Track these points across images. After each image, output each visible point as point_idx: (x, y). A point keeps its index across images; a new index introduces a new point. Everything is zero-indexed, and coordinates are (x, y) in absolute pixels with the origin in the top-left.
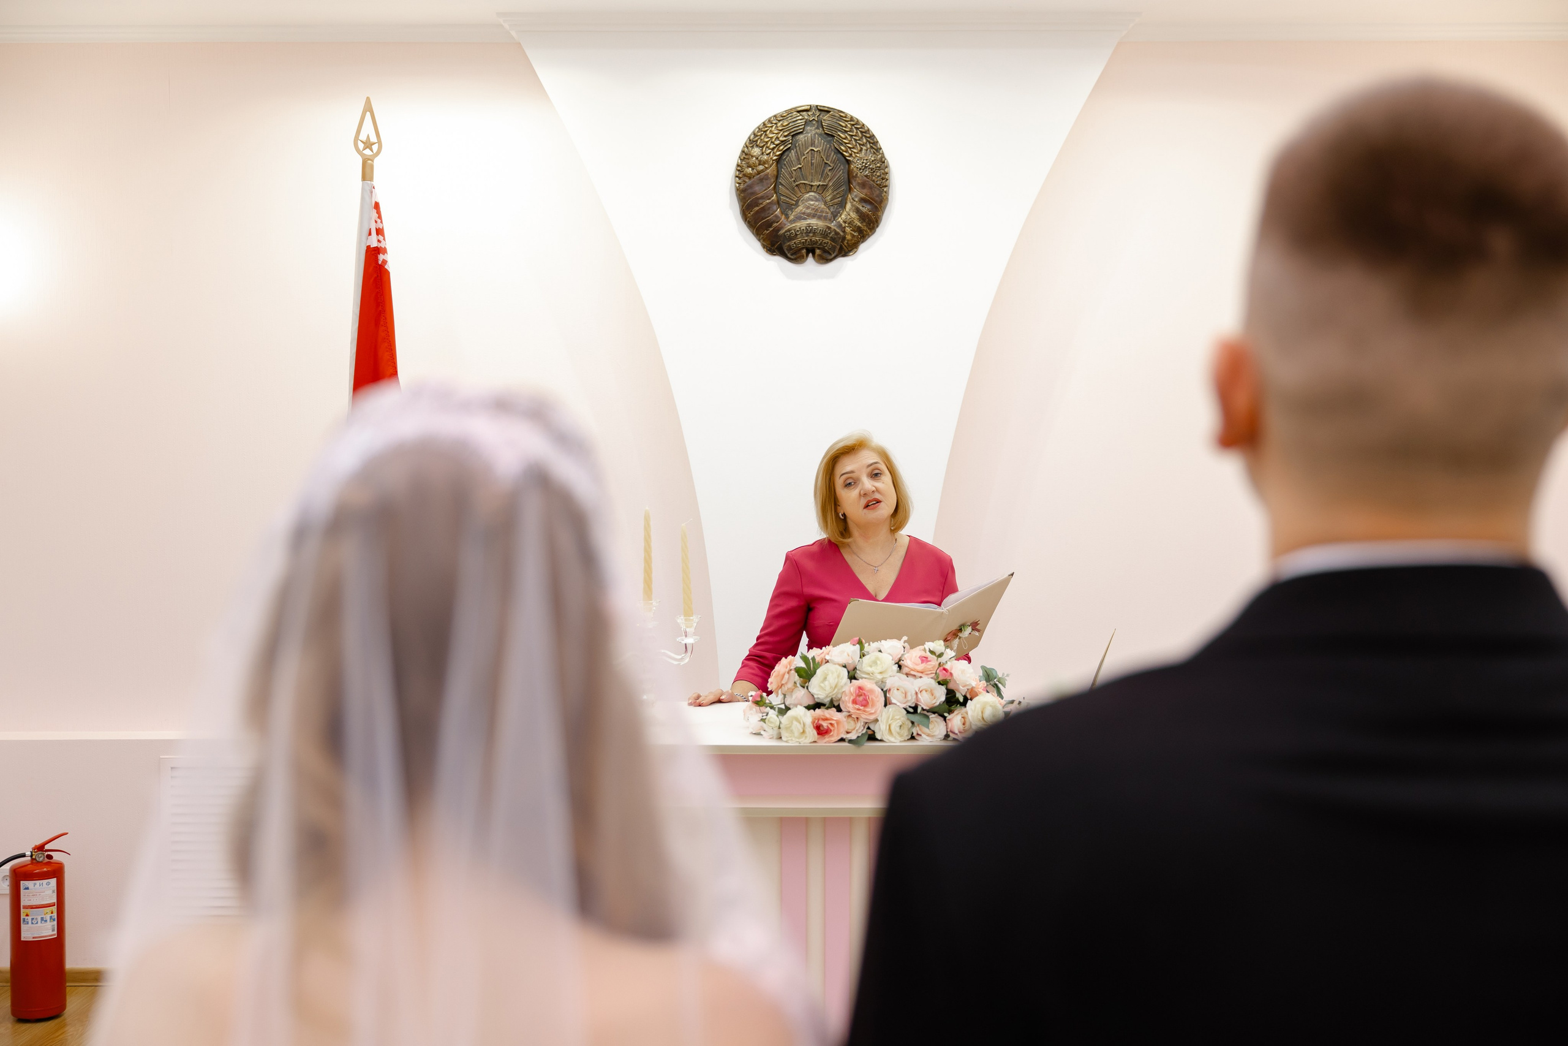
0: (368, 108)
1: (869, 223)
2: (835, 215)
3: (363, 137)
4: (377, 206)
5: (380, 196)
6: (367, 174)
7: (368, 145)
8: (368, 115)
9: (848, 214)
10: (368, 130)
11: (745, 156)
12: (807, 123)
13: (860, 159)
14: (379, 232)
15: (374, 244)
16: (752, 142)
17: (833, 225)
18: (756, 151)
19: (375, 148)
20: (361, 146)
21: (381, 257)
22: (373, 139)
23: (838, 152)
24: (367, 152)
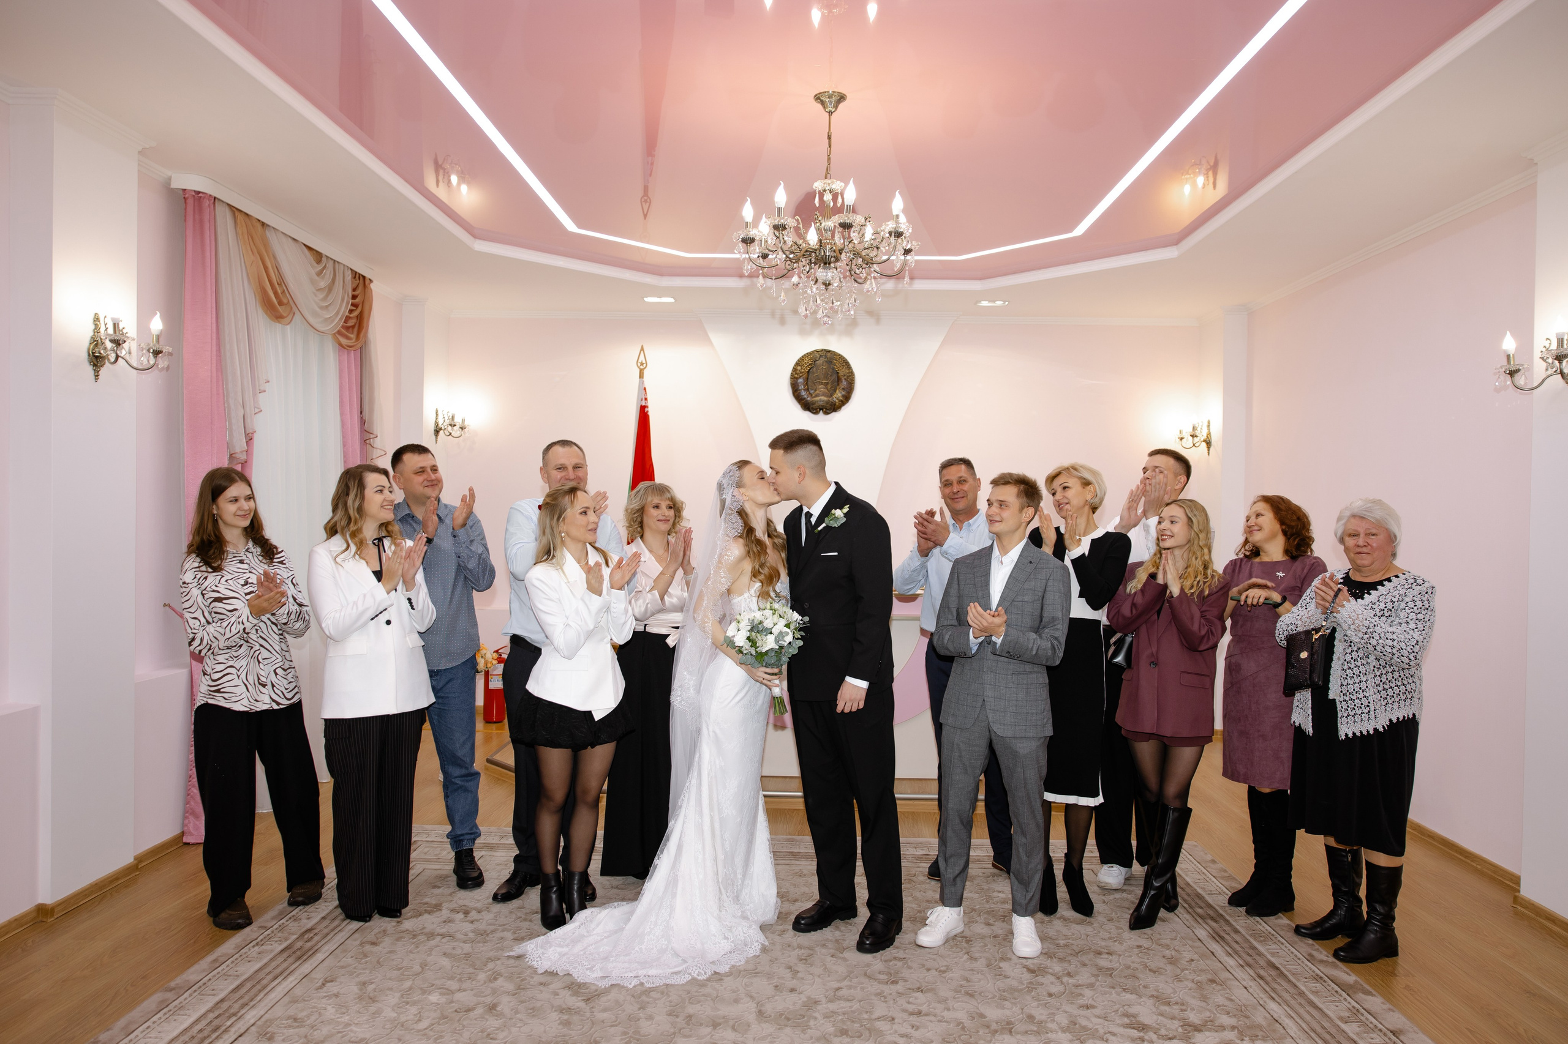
0: (642, 349)
1: (846, 398)
2: (831, 395)
3: (640, 361)
4: (645, 389)
5: (646, 385)
6: (641, 376)
7: (642, 364)
8: (642, 352)
9: (839, 395)
10: (642, 358)
11: (794, 370)
12: (821, 356)
13: (842, 372)
14: (646, 399)
15: (644, 404)
16: (797, 364)
17: (830, 399)
18: (799, 368)
19: (645, 365)
20: (639, 364)
21: (646, 409)
22: (644, 362)
23: (833, 369)
24: (642, 367)
